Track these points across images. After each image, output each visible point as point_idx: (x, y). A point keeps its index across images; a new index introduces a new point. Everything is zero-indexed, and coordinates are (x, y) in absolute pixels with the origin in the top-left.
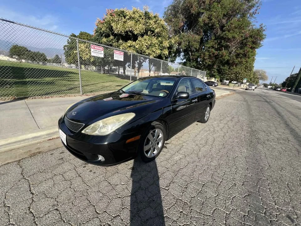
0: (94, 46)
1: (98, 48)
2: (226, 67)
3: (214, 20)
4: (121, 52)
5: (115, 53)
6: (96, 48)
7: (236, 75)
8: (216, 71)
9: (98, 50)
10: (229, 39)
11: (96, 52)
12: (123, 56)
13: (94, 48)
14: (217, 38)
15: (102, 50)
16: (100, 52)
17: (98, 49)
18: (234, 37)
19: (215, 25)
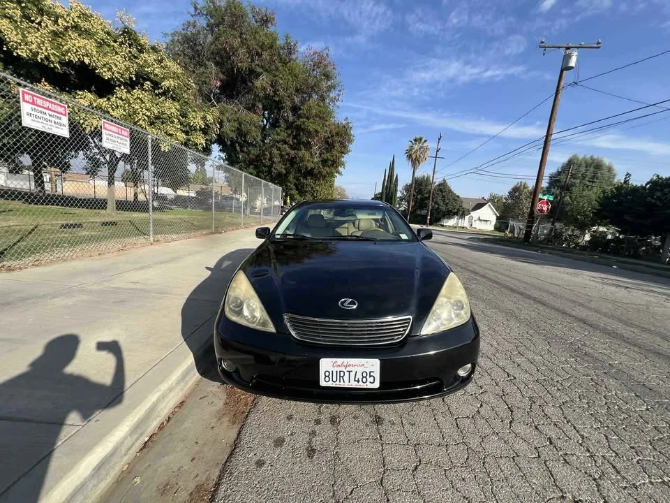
0: (33, 96)
1: (47, 104)
2: (309, 181)
3: (281, 93)
4: (122, 129)
5: (106, 129)
6: (39, 102)
7: (313, 194)
8: (294, 187)
9: (48, 112)
10: (309, 133)
11: (40, 115)
12: (128, 139)
13: (33, 103)
14: (290, 126)
15: (61, 114)
16: (57, 120)
17: (48, 109)
18: (317, 131)
19: (284, 103)
